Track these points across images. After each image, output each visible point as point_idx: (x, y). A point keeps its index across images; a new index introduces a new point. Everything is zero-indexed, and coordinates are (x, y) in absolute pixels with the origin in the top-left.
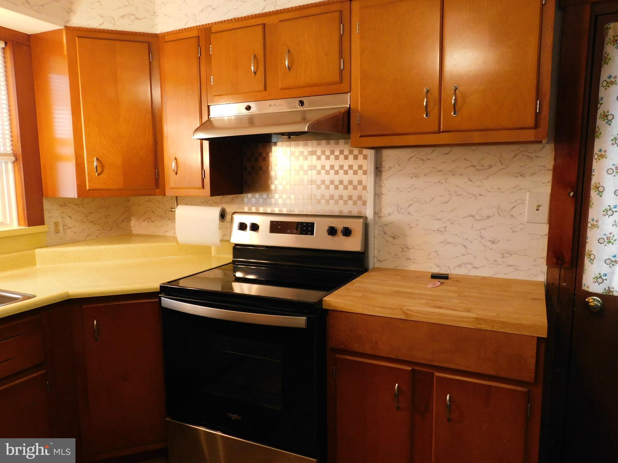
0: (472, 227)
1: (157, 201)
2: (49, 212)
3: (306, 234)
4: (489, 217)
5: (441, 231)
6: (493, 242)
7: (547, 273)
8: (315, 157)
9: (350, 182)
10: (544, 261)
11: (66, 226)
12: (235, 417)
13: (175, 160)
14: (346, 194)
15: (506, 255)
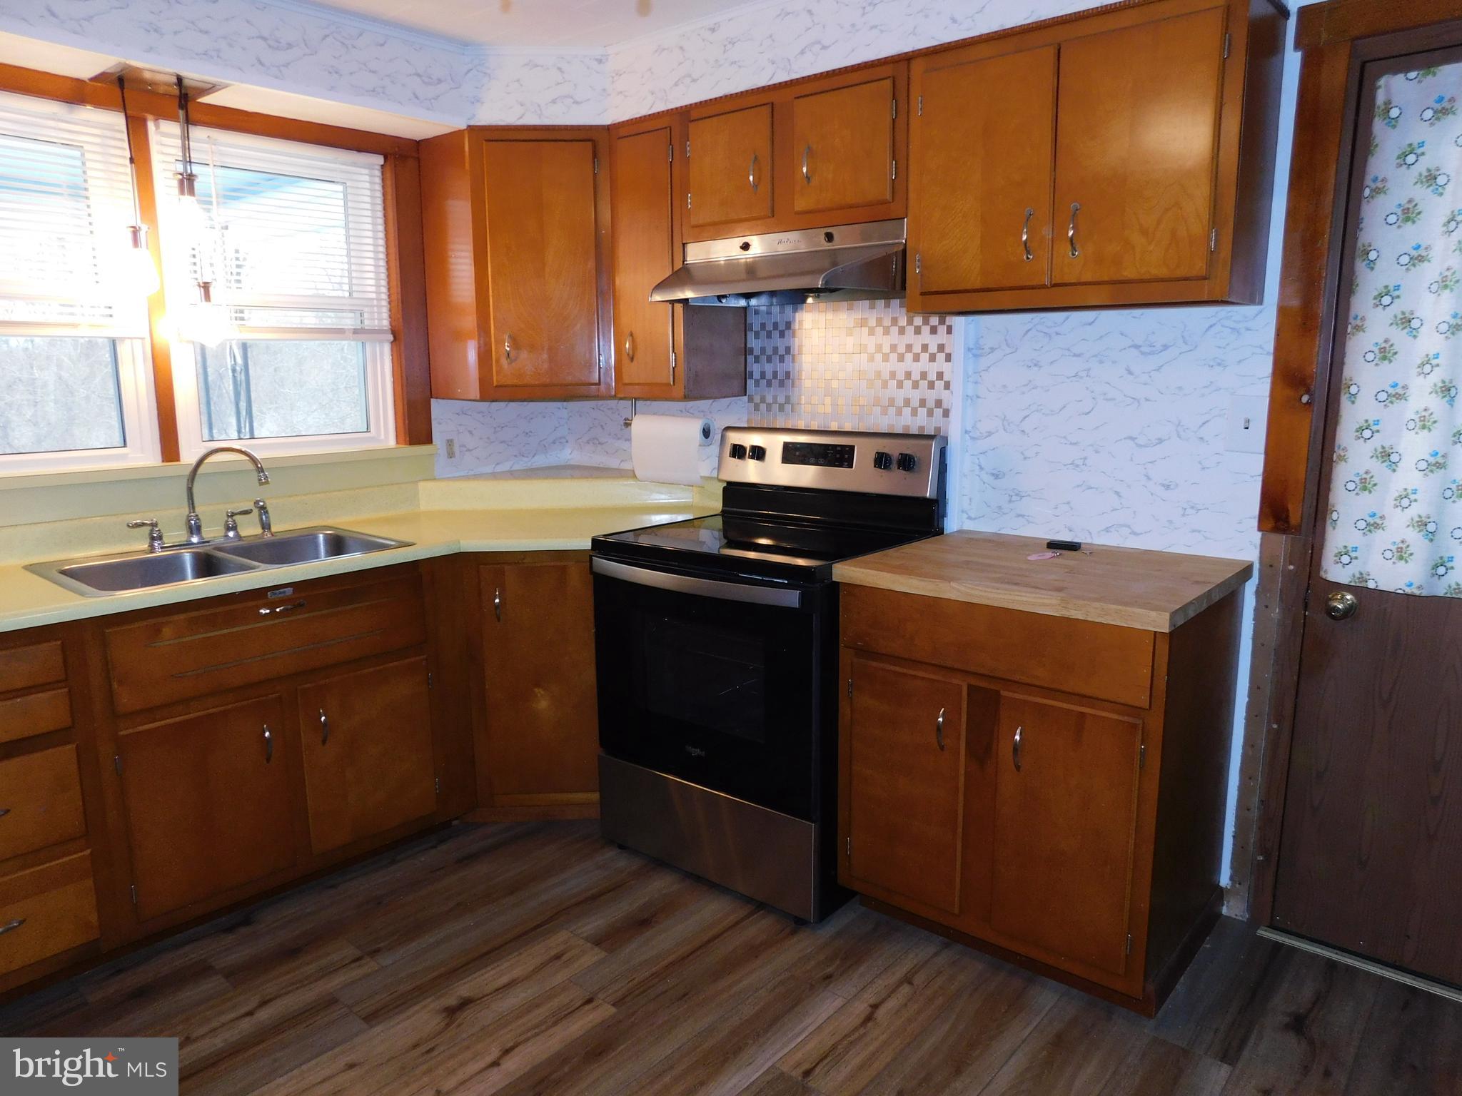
0: (1131, 458)
1: (609, 409)
2: (440, 424)
3: (840, 466)
4: (1160, 441)
5: (1077, 466)
6: (1167, 487)
7: (1261, 545)
8: (865, 330)
9: (924, 375)
10: (1255, 523)
11: (464, 446)
12: (696, 752)
13: (631, 337)
14: (915, 396)
15: (1189, 511)
